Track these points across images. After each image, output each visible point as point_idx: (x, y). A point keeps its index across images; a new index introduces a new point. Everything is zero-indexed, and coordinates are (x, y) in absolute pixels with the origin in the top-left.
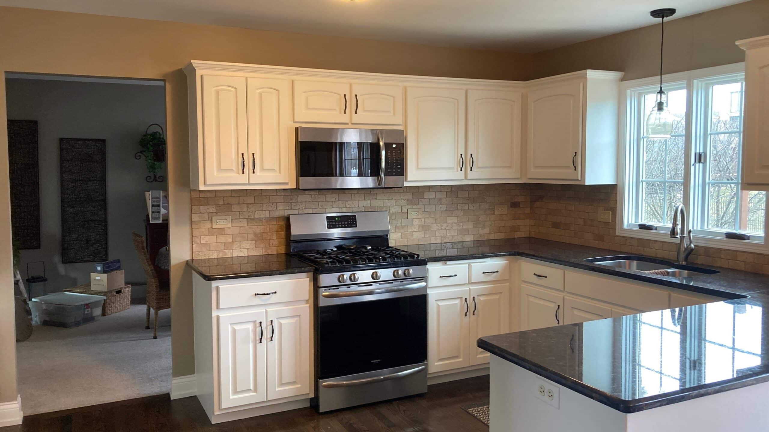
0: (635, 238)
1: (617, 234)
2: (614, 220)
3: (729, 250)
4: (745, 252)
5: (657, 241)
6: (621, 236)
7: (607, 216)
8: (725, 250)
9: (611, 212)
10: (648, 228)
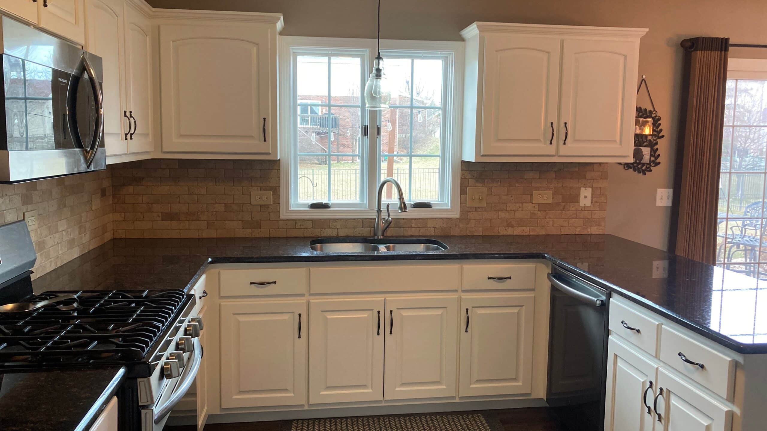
0: (309, 220)
1: (282, 217)
2: (277, 202)
3: (420, 219)
4: (435, 218)
5: (338, 219)
6: (287, 220)
7: (268, 197)
8: (415, 219)
9: (272, 192)
10: (325, 206)
